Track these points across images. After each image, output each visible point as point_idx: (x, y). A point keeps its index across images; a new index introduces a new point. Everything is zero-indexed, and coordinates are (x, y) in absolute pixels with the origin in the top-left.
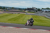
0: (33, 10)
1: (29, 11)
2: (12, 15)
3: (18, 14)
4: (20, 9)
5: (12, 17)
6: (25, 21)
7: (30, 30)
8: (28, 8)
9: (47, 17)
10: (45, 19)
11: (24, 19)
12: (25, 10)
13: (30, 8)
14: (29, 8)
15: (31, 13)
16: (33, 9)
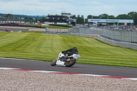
0: (65, 21)
1: (52, 25)
2: (8, 35)
3: (24, 31)
4: (27, 19)
5: (6, 42)
6: (42, 50)
7: (58, 75)
8: (49, 16)
9: (102, 39)
10: (97, 45)
11: (39, 46)
12: (43, 20)
13: (56, 16)
14: (52, 16)
15: (59, 30)
16: (64, 17)
